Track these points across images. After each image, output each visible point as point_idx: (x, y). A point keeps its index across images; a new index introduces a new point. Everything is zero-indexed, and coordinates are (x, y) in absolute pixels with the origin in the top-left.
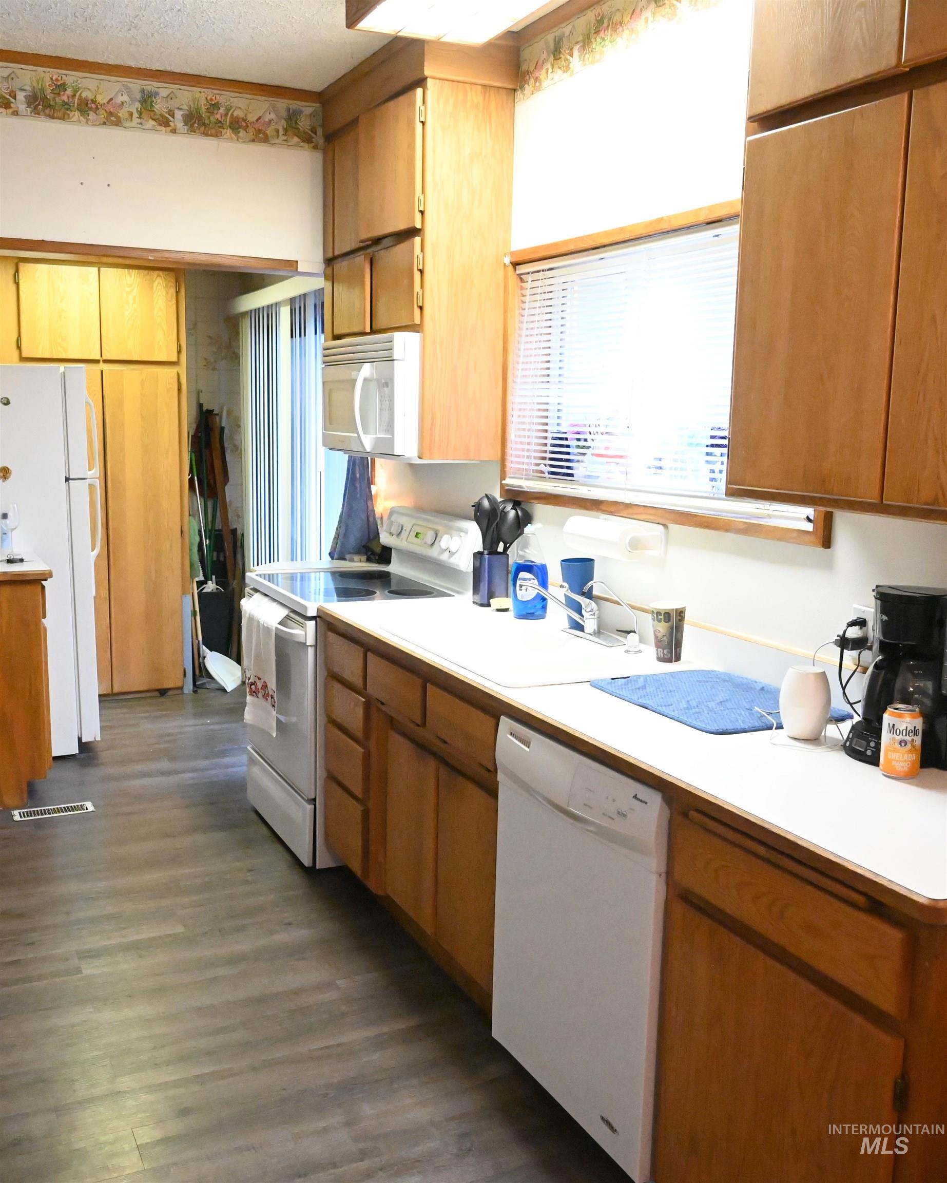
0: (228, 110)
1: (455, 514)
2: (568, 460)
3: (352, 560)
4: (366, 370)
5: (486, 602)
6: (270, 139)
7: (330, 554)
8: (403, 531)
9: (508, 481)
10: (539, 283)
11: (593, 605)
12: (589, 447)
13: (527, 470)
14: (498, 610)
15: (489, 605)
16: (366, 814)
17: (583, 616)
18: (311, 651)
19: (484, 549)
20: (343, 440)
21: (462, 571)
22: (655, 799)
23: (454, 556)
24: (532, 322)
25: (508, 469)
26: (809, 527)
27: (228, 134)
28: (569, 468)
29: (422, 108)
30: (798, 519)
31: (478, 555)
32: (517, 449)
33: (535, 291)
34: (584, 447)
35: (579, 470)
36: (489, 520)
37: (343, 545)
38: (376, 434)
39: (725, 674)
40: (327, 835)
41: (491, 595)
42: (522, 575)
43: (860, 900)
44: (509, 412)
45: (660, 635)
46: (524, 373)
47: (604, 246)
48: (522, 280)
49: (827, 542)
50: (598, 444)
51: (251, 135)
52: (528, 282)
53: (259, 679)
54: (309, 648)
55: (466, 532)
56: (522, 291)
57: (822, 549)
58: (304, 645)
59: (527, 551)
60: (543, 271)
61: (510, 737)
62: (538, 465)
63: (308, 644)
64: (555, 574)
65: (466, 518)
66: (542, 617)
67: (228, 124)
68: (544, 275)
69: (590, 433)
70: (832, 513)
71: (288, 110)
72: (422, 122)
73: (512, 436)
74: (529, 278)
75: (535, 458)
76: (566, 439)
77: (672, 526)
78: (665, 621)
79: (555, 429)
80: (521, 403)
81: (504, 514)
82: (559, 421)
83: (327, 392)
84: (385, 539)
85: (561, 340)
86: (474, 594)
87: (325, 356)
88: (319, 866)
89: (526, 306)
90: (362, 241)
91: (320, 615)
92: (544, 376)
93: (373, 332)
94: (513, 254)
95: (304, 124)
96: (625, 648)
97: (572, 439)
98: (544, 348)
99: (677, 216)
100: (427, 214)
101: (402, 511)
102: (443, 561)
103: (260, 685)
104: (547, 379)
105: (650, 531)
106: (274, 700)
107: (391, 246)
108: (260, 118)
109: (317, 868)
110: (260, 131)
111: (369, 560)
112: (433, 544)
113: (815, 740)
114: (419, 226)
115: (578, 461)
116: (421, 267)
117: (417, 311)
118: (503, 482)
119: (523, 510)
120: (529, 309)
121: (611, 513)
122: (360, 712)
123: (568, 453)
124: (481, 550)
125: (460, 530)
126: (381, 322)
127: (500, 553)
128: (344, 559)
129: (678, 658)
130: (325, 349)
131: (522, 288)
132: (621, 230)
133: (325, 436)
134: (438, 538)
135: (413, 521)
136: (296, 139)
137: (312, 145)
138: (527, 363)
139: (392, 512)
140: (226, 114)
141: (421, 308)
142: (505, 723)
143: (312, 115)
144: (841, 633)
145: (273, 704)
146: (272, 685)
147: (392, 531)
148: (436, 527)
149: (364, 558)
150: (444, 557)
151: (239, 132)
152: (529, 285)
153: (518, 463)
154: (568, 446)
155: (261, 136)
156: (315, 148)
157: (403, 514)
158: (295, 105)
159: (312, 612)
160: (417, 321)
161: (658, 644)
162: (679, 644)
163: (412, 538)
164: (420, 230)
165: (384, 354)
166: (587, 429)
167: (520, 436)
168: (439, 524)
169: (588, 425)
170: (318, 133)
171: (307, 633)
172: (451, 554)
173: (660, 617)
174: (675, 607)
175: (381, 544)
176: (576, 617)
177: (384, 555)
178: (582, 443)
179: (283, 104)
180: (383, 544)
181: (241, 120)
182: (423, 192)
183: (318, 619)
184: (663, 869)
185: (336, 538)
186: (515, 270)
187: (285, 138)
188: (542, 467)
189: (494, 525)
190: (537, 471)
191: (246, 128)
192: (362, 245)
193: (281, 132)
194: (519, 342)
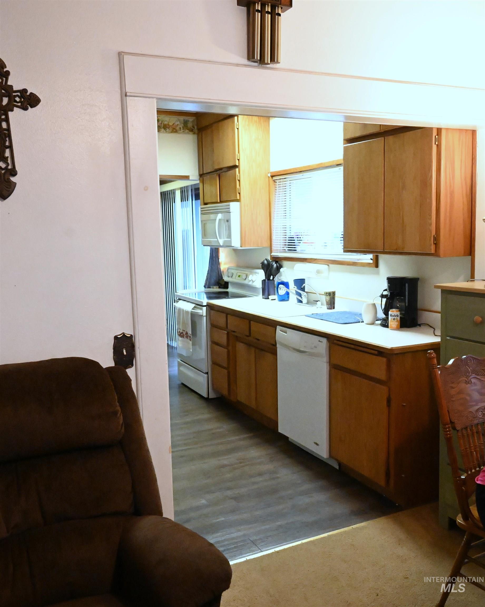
0: (162, 122)
1: (253, 267)
2: (294, 245)
3: (213, 288)
4: (220, 216)
5: (267, 297)
6: (178, 131)
7: (204, 286)
8: (233, 275)
9: (273, 254)
10: (281, 183)
11: (305, 294)
12: (301, 240)
13: (280, 250)
14: (272, 300)
15: (268, 298)
16: (229, 373)
17: (302, 298)
18: (205, 318)
19: (266, 278)
20: (210, 242)
21: (258, 288)
22: (324, 340)
23: (254, 282)
24: (279, 197)
25: (273, 250)
26: (371, 262)
27: (163, 130)
28: (295, 248)
29: (237, 123)
30: (368, 259)
31: (264, 282)
32: (275, 242)
33: (280, 186)
34: (300, 240)
35: (298, 249)
36: (267, 268)
37: (209, 283)
38: (224, 239)
39: (349, 312)
40: (213, 385)
41: (269, 295)
42: (280, 286)
43: (376, 352)
44: (272, 229)
45: (327, 301)
46: (277, 215)
47: (303, 171)
48: (275, 182)
49: (377, 266)
50: (305, 239)
51: (171, 130)
52: (277, 182)
53: (184, 331)
54: (204, 317)
55: (258, 273)
56: (275, 186)
57: (376, 268)
58: (202, 316)
59: (281, 277)
60: (282, 179)
61: (281, 332)
62: (284, 247)
63: (204, 315)
64: (292, 285)
65: (258, 268)
66: (288, 300)
67: (162, 127)
68: (283, 180)
69: (302, 235)
70: (378, 255)
71: (184, 120)
72: (237, 128)
73: (274, 237)
74: (278, 181)
75: (282, 245)
76: (293, 238)
77: (330, 265)
78: (329, 296)
79: (289, 234)
80: (276, 226)
81: (273, 266)
82: (290, 232)
83: (203, 225)
84: (226, 279)
85: (290, 203)
86: (262, 296)
87: (201, 211)
88: (210, 397)
89: (277, 191)
90: (215, 169)
91: (208, 304)
92: (284, 216)
93: (221, 202)
94: (271, 173)
95: (190, 125)
96: (317, 307)
97: (295, 238)
98: (284, 206)
99: (327, 163)
100: (240, 160)
101: (232, 268)
102: (250, 285)
103: (184, 333)
104: (285, 217)
105: (323, 267)
106: (191, 338)
107: (226, 171)
108: (174, 124)
109: (209, 398)
110: (174, 129)
111: (219, 288)
112: (245, 279)
113: (373, 324)
114: (237, 164)
115: (298, 245)
116: (239, 179)
117: (238, 195)
118: (271, 254)
119: (279, 264)
120: (278, 192)
121: (310, 262)
122: (225, 337)
123: (294, 243)
124: (264, 278)
125: (256, 273)
126: (224, 198)
127: (271, 280)
128: (210, 288)
129: (334, 308)
130: (201, 208)
131: (275, 185)
132: (309, 166)
133: (202, 241)
134: (247, 277)
135: (237, 271)
136: (187, 131)
137: (193, 132)
138: (278, 211)
139: (228, 269)
140: (162, 123)
141: (239, 193)
142: (278, 328)
143: (193, 121)
144: (381, 293)
145: (190, 339)
146: (190, 332)
147: (229, 275)
148: (246, 273)
149: (218, 287)
150: (250, 283)
151: (166, 130)
152: (278, 183)
153: (276, 247)
154: (294, 240)
155: (174, 130)
156: (194, 133)
157: (233, 269)
158: (186, 118)
159: (205, 304)
160: (238, 198)
161: (327, 304)
162: (334, 303)
163: (237, 278)
164: (238, 166)
165: (227, 210)
166: (301, 234)
167: (276, 238)
168: (247, 271)
169: (301, 233)
170: (195, 128)
171: (203, 311)
172: (253, 282)
173: (327, 295)
174: (332, 291)
175: (224, 281)
176: (300, 298)
177: (226, 285)
178: (299, 239)
179: (182, 118)
180: (225, 281)
181: (167, 125)
182: (239, 153)
183: (207, 306)
184: (328, 361)
185: (207, 280)
186: (272, 178)
187: (183, 130)
188: (285, 248)
189: (269, 270)
190: (283, 250)
191: (169, 128)
192: (215, 170)
193: (182, 128)
194: (275, 204)
